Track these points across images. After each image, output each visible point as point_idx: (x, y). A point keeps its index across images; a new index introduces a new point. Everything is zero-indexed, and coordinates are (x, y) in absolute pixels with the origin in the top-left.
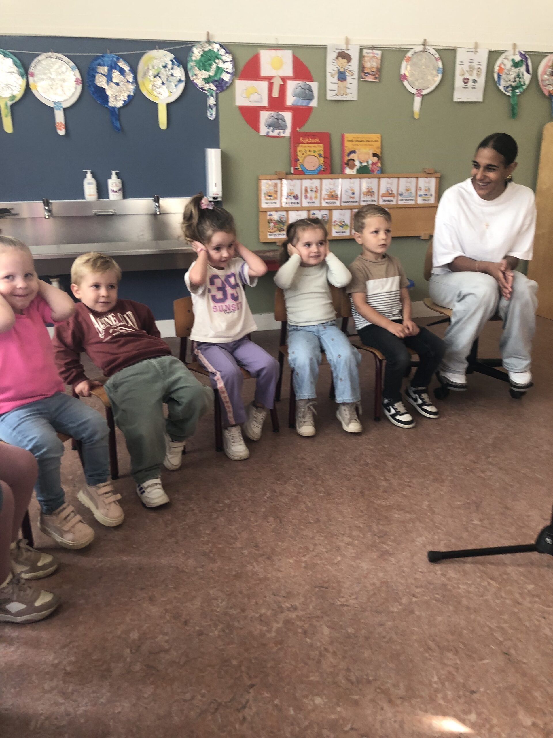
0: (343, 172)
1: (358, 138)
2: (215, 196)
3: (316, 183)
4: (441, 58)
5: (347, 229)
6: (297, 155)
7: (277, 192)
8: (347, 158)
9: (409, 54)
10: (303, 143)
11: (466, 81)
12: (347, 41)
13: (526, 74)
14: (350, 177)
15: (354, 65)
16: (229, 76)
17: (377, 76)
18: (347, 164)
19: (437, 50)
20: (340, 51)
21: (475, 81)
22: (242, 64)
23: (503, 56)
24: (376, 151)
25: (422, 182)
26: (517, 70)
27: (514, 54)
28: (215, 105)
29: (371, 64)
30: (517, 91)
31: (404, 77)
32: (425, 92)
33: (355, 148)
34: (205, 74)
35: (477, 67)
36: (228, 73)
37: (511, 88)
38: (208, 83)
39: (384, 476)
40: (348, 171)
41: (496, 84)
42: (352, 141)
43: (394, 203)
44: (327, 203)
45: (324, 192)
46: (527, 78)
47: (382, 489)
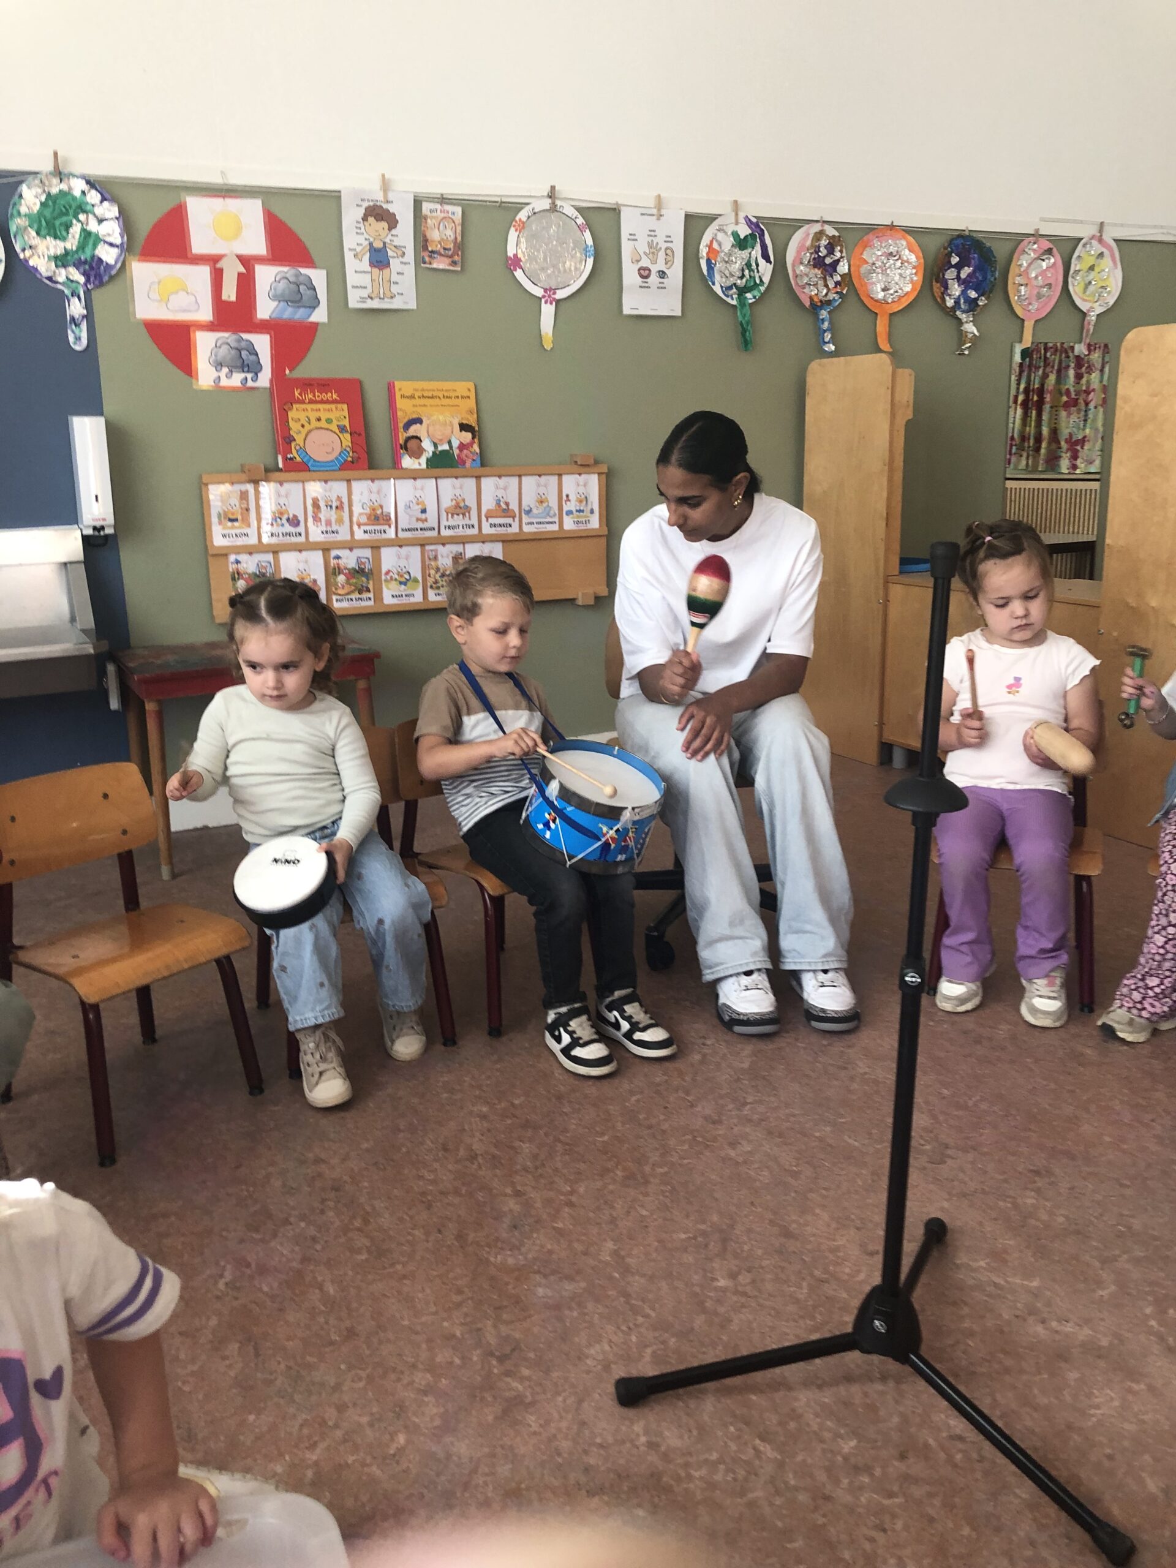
0: (396, 464)
1: (423, 390)
2: (98, 524)
3: (338, 488)
4: (589, 225)
5: (415, 589)
6: (289, 429)
7: (247, 510)
8: (402, 436)
9: (522, 215)
10: (303, 402)
11: (644, 273)
12: (386, 185)
13: (762, 262)
14: (414, 475)
15: (404, 235)
16: (115, 252)
17: (456, 258)
18: (405, 447)
19: (579, 210)
20: (371, 204)
21: (662, 274)
22: (145, 225)
23: (714, 226)
24: (468, 419)
25: (572, 484)
26: (745, 254)
27: (737, 223)
28: (84, 317)
29: (441, 234)
30: (749, 295)
31: (516, 262)
32: (561, 294)
33: (422, 412)
34: (53, 246)
35: (664, 246)
36: (111, 245)
37: (734, 290)
38: (65, 266)
39: (513, 1184)
40: (407, 462)
41: (706, 282)
42: (412, 397)
43: (515, 529)
44: (365, 532)
45: (357, 509)
46: (766, 270)
47: (507, 1221)
